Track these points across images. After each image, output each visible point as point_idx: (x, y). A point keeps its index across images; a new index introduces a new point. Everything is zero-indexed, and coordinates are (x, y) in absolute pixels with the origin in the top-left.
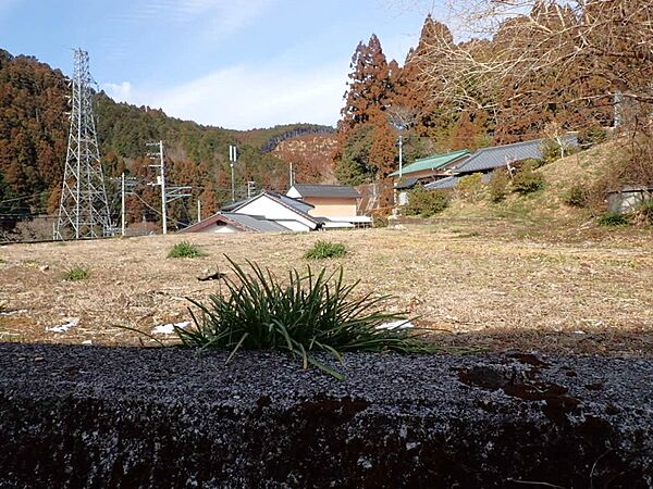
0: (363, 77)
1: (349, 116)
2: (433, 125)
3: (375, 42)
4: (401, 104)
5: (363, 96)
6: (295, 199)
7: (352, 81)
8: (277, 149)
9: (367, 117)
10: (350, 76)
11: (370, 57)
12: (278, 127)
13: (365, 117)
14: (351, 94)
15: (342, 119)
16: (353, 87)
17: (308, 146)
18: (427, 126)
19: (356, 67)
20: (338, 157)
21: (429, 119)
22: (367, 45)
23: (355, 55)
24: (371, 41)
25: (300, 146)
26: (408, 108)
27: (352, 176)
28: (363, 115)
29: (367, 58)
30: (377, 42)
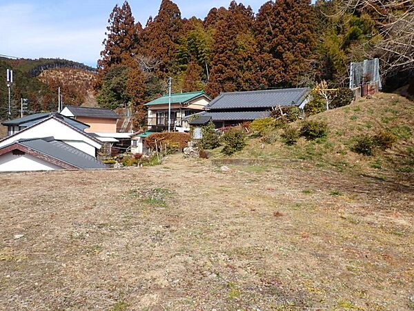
0: (118, 31)
1: (107, 58)
2: (167, 71)
3: (126, 7)
4: (144, 54)
5: (118, 44)
6: (68, 117)
7: (109, 32)
8: (41, 75)
9: (121, 60)
10: (108, 28)
11: (122, 17)
12: (41, 60)
13: (119, 60)
14: (109, 42)
15: (102, 59)
16: (110, 36)
17: (66, 75)
18: (163, 71)
19: (113, 23)
20: (98, 87)
21: (164, 66)
22: (121, 8)
23: (112, 14)
24: (124, 6)
25: (58, 75)
26: (150, 57)
27: (110, 102)
28: (117, 58)
29: (120, 17)
30: (128, 7)
